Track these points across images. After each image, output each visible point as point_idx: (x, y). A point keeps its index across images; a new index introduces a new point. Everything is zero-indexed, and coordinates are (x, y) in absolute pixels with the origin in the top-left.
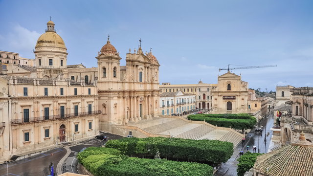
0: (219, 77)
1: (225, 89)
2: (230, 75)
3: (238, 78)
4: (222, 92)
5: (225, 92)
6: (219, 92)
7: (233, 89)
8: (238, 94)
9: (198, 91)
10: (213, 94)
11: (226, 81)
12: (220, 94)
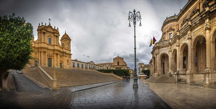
0: (114, 59)
1: (116, 64)
2: (118, 58)
3: (122, 59)
4: (115, 66)
5: (116, 66)
6: (114, 66)
7: (120, 64)
8: (122, 66)
9: (105, 66)
10: (111, 67)
11: (117, 61)
12: (114, 67)
